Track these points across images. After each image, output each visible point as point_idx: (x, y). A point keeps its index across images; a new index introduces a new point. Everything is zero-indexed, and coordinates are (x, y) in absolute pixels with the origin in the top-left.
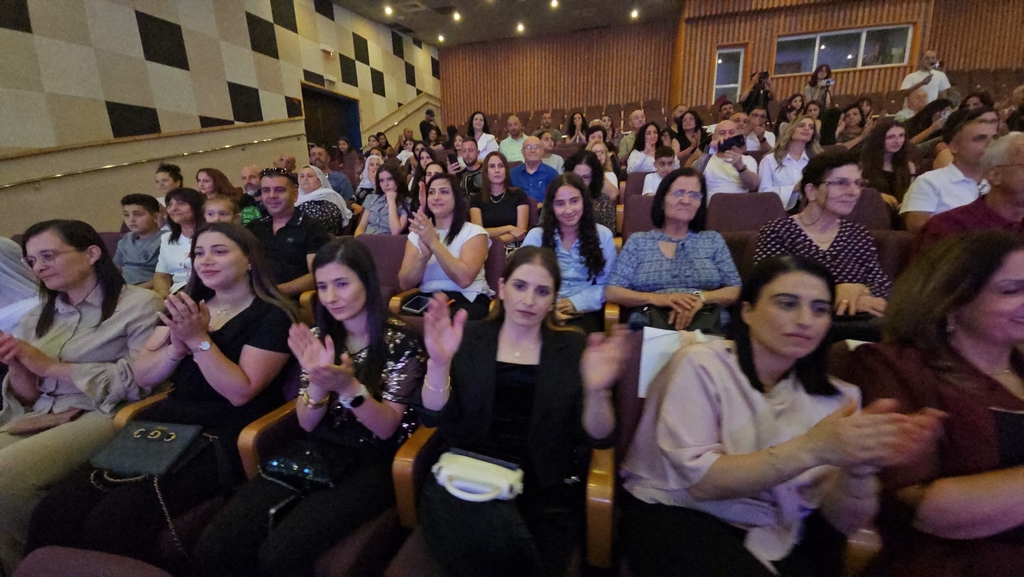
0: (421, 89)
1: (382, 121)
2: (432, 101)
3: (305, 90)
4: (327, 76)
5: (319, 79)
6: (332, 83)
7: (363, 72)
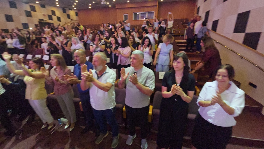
0: (72, 19)
2: (76, 21)
3: (39, 22)
4: (44, 19)
6: (46, 21)
7: (54, 18)
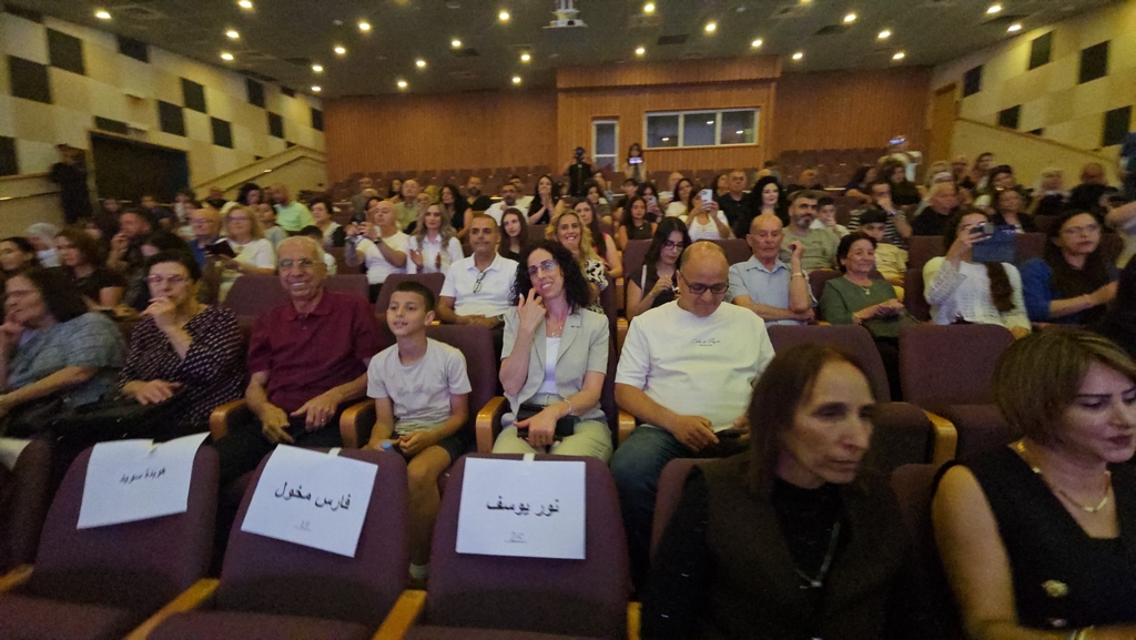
0: (293, 141)
1: (224, 176)
2: (310, 155)
3: (95, 139)
4: (133, 124)
5: (122, 127)
6: (141, 132)
7: (196, 122)
